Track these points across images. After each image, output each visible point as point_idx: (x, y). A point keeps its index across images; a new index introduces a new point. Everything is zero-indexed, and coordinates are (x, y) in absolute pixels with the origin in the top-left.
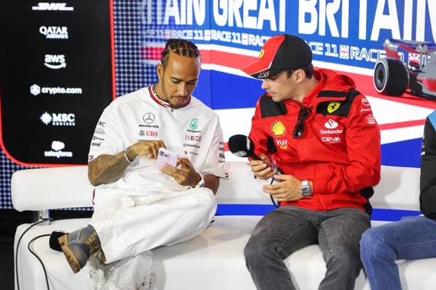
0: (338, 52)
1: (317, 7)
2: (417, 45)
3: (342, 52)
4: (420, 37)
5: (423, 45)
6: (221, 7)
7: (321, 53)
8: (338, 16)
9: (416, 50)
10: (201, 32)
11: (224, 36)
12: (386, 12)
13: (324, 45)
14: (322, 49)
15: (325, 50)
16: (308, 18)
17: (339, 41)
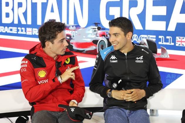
0: (26, 31)
1: (13, 10)
2: (70, 26)
3: (28, 31)
4: (71, 23)
5: (73, 26)
7: (16, 33)
8: (25, 14)
9: (69, 29)
12: (52, 11)
13: (17, 28)
14: (16, 30)
15: (18, 30)
16: (7, 15)
17: (26, 26)
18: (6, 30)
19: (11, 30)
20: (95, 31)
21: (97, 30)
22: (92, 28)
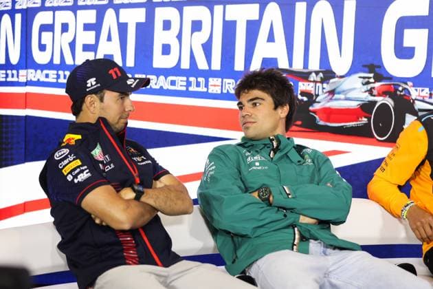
0: (207, 86)
1: (179, 37)
2: (310, 73)
3: (212, 85)
4: (314, 64)
5: (317, 73)
6: (43, 42)
7: (184, 89)
8: (207, 48)
9: (310, 79)
10: (15, 72)
11: (47, 76)
12: (271, 38)
13: (188, 79)
14: (185, 84)
15: (189, 84)
16: (166, 50)
17: (208, 74)
18: (161, 84)
19: (173, 83)
20: (368, 83)
21: (372, 80)
22: (360, 77)
